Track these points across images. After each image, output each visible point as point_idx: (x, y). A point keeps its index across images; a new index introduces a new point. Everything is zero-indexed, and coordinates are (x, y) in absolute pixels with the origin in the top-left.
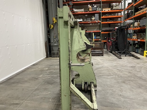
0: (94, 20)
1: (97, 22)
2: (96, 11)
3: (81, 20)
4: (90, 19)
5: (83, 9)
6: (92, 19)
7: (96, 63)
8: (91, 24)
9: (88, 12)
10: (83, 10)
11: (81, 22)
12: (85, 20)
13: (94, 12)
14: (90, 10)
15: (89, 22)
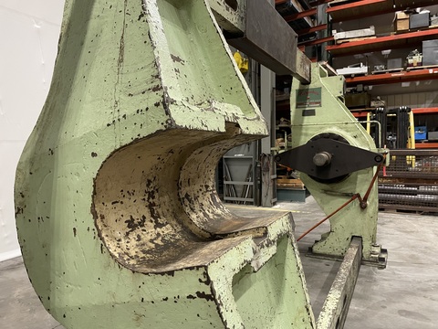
0: (421, 64)
1: (431, 71)
2: (425, 28)
3: (363, 69)
4: (399, 61)
5: (372, 28)
6: (410, 61)
7: (406, 252)
8: (405, 85)
9: (393, 37)
10: (370, 31)
11: (362, 75)
12: (379, 68)
13: (419, 33)
14: (402, 26)
15: (393, 75)
